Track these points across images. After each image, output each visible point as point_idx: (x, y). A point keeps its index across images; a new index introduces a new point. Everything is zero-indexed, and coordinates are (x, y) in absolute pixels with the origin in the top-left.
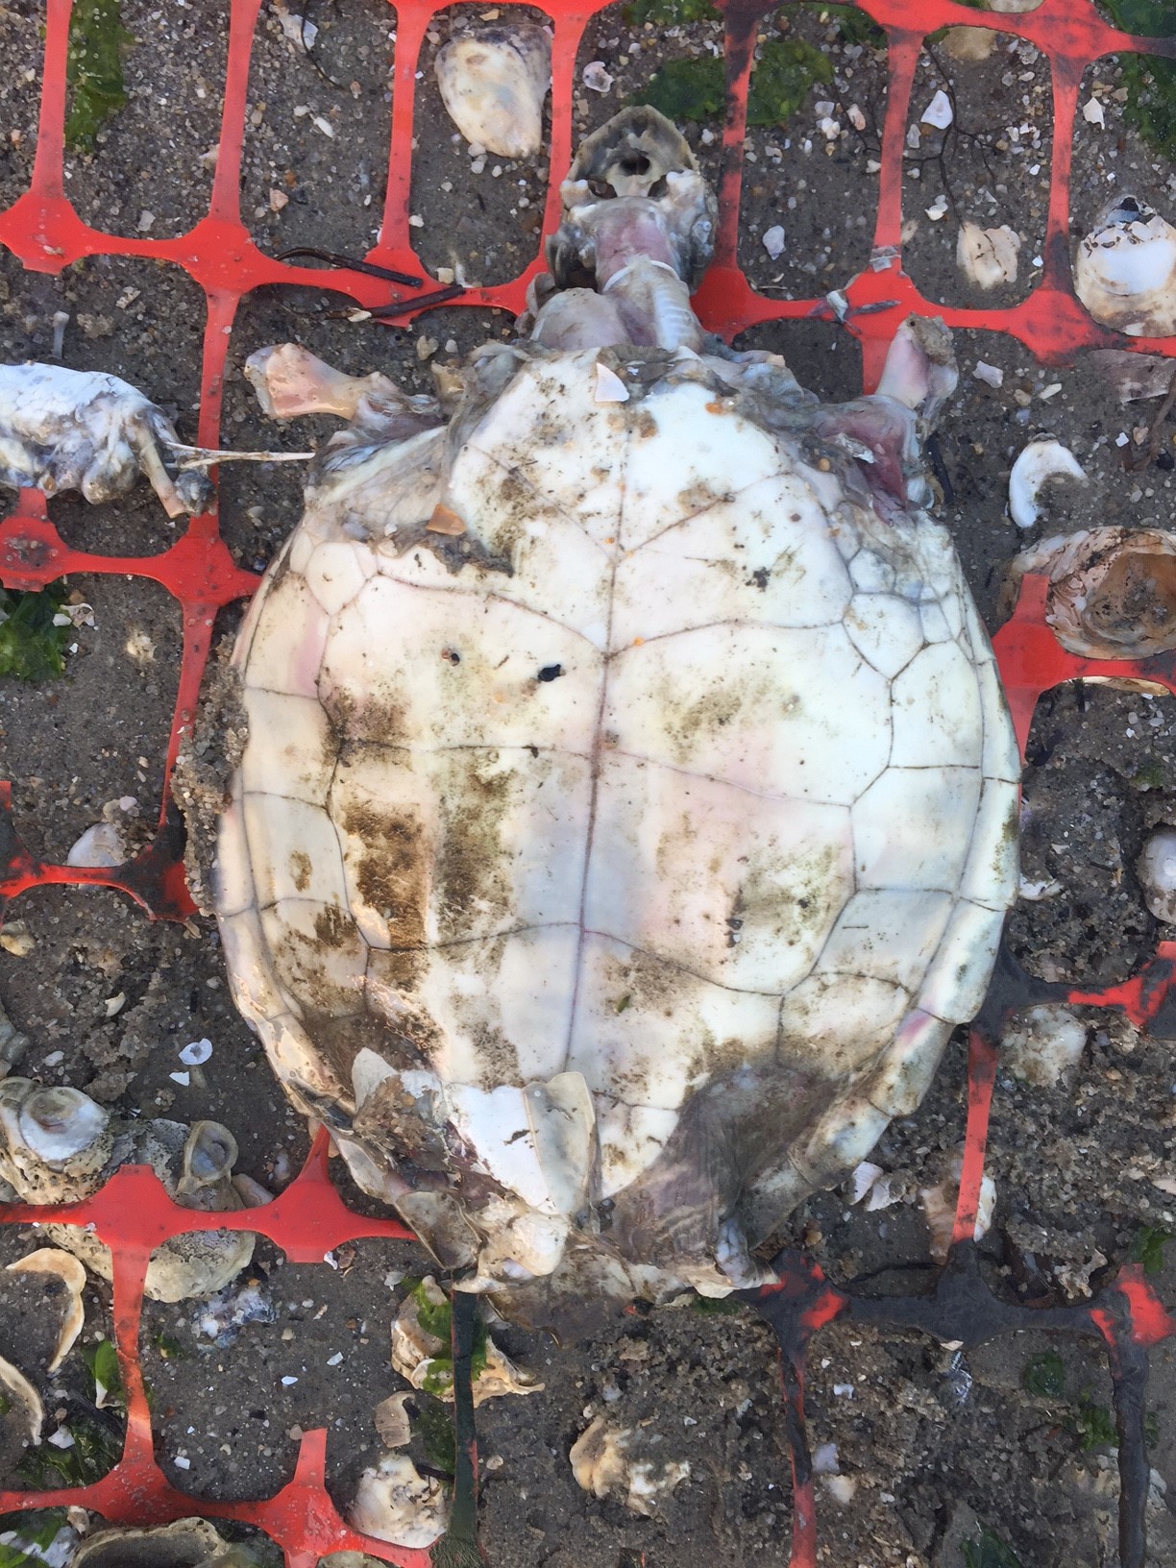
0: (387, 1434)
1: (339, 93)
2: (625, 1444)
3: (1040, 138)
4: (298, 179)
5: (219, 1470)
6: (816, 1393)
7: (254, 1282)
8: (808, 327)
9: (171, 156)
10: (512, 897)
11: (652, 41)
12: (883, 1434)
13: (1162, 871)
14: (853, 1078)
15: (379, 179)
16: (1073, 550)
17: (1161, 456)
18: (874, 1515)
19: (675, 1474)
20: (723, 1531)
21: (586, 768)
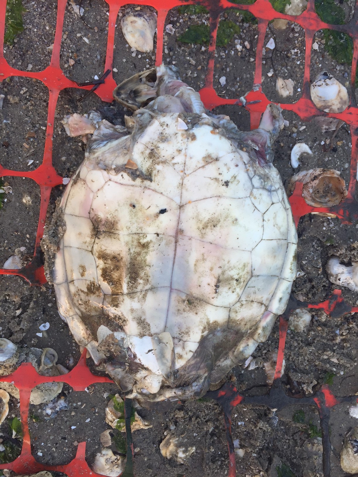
0: (104, 443)
1: (91, 30)
2: (176, 442)
3: (300, 53)
4: (78, 56)
5: (52, 456)
6: (233, 424)
7: (63, 398)
8: (232, 107)
9: (38, 47)
10: (150, 279)
11: (187, 19)
12: (253, 436)
13: (333, 269)
14: (249, 331)
15: (103, 57)
16: (309, 175)
17: (334, 148)
18: (250, 460)
19: (191, 451)
20: (206, 467)
21: (173, 240)
